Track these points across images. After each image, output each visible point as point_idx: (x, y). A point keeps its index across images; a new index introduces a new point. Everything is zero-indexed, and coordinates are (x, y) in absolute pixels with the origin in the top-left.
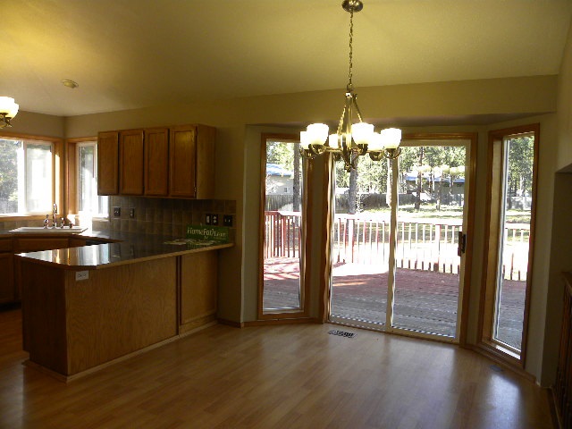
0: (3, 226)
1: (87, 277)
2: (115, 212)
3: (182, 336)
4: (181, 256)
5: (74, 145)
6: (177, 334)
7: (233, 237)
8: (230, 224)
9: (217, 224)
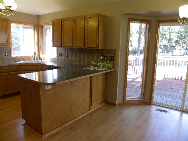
0: (15, 60)
1: (51, 88)
2: (60, 55)
3: (92, 110)
4: (92, 76)
5: (42, 27)
6: (90, 110)
7: (114, 66)
8: (113, 60)
9: (106, 60)
